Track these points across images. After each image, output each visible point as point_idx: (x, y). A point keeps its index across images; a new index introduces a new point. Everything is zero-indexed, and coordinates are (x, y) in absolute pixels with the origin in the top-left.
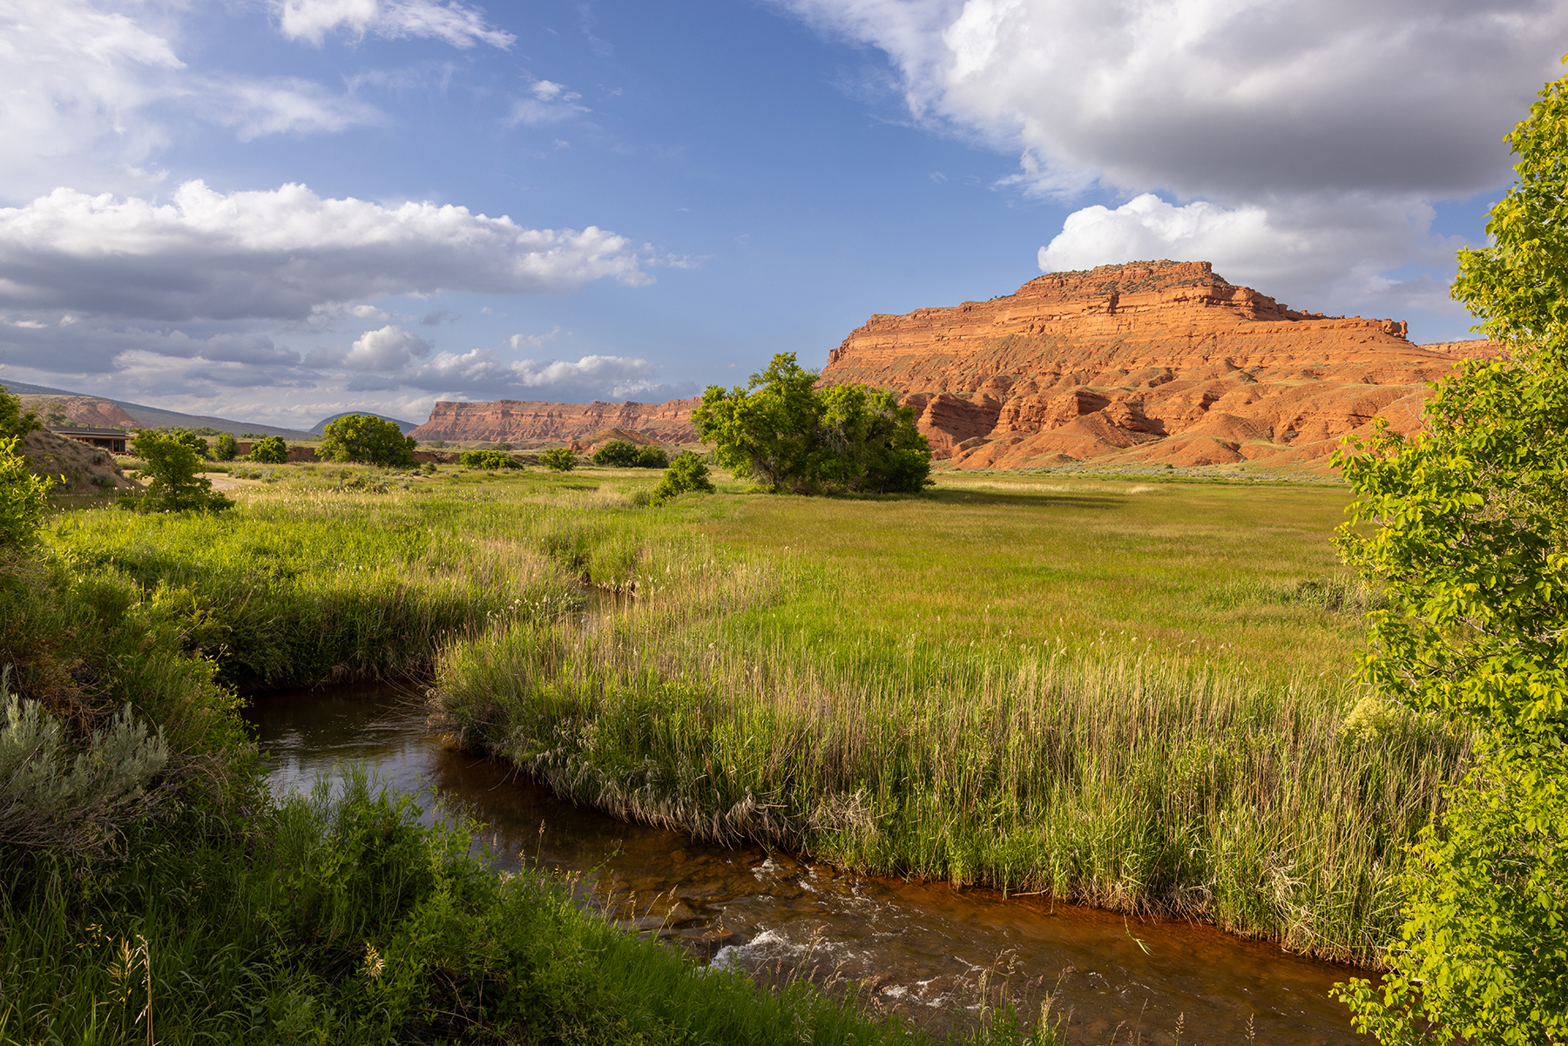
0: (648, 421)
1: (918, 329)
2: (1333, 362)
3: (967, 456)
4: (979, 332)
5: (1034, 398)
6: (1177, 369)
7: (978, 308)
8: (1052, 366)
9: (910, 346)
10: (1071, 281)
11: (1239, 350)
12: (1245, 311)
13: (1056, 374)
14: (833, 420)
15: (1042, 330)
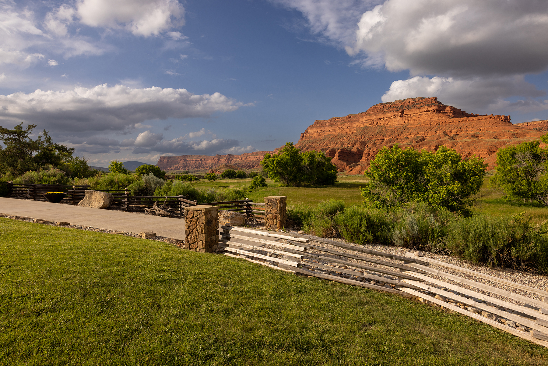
0: (236, 161)
1: (332, 125)
2: (483, 132)
3: (351, 170)
4: (354, 125)
5: (375, 149)
6: (426, 136)
7: (354, 117)
8: (381, 137)
9: (330, 131)
10: (387, 106)
11: (448, 128)
12: (450, 114)
13: (382, 139)
14: (305, 163)
15: (377, 124)
